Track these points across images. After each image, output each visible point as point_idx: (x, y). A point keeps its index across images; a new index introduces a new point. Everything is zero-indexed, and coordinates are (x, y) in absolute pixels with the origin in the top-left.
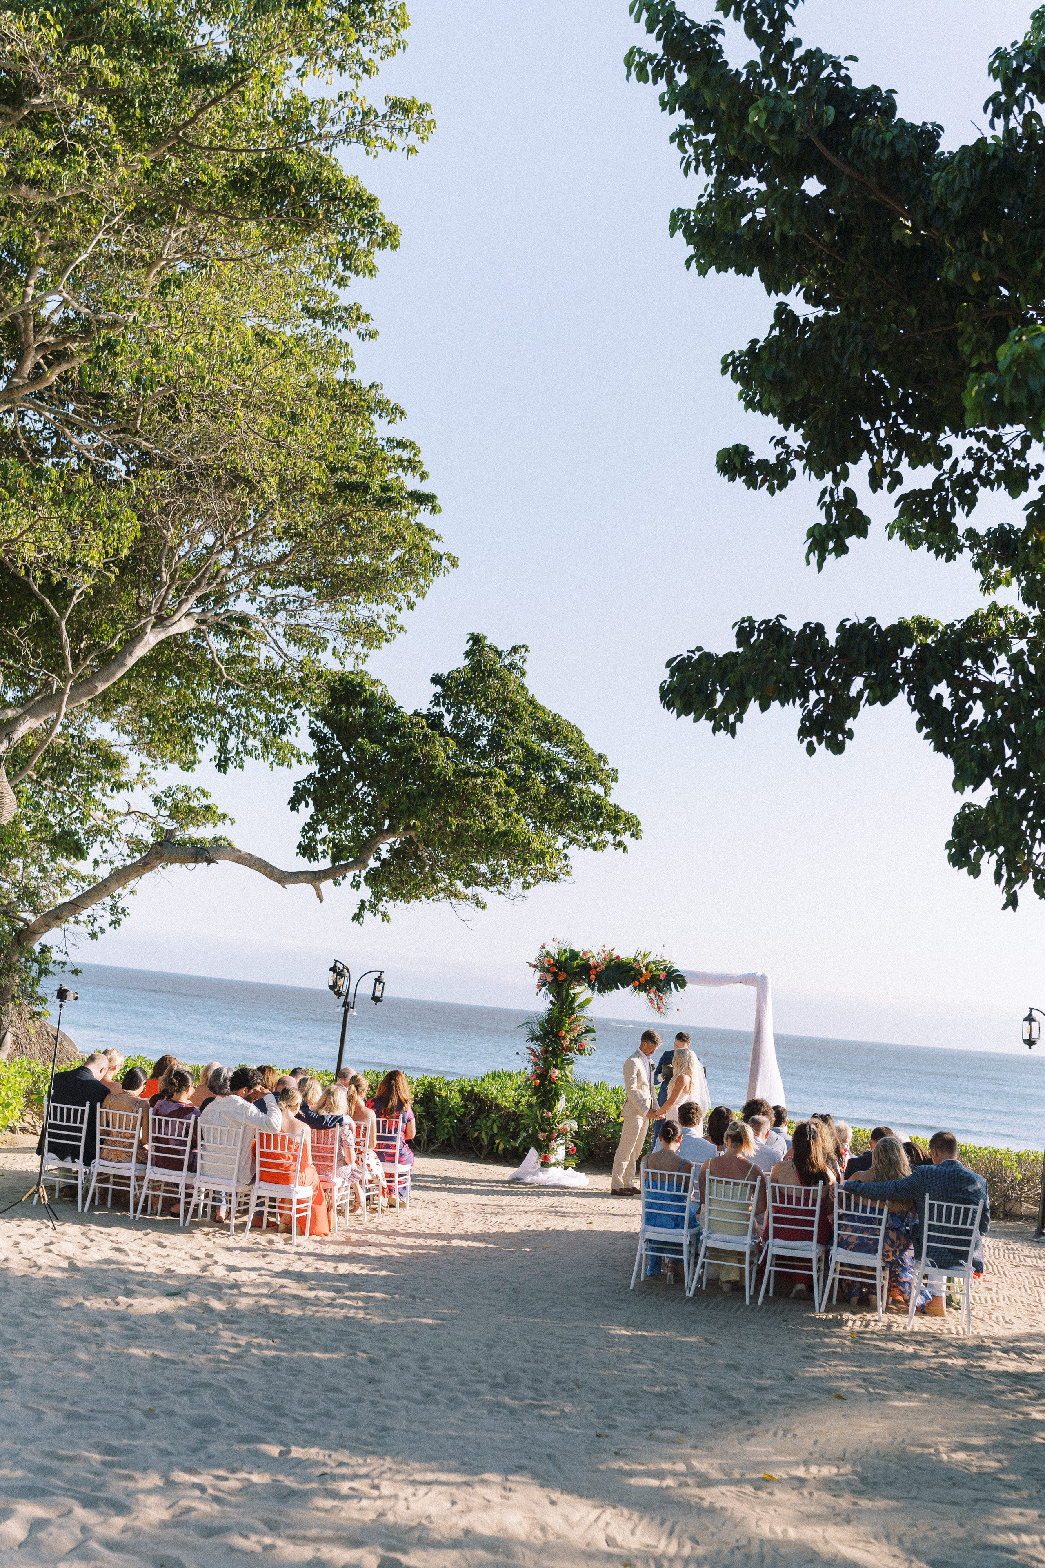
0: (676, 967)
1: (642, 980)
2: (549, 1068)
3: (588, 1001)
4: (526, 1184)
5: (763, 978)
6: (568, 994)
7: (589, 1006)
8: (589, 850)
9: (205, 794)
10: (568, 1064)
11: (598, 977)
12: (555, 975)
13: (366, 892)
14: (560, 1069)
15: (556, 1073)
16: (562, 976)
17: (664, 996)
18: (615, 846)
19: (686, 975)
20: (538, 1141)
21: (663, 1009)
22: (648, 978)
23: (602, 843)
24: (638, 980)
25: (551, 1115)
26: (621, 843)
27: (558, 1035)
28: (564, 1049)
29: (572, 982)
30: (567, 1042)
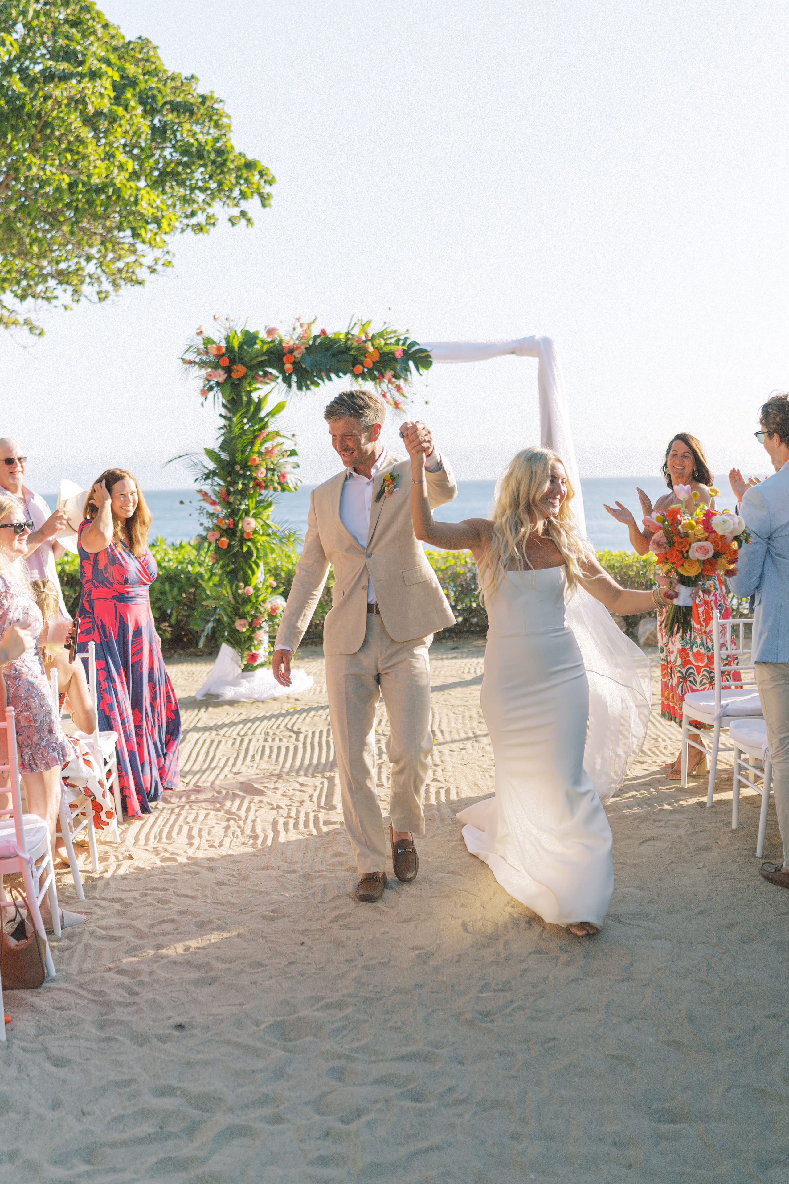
0: (412, 338)
1: (369, 362)
2: (239, 517)
3: (280, 407)
4: (232, 703)
5: (547, 342)
6: (250, 399)
7: (284, 415)
8: (190, 234)
10: (266, 508)
11: (296, 365)
12: (228, 370)
14: (256, 516)
15: (251, 524)
16: (239, 370)
17: (401, 382)
18: (232, 221)
19: (428, 349)
20: (235, 632)
21: (402, 406)
22: (376, 357)
23: (211, 220)
24: (362, 364)
25: (251, 590)
26: (243, 214)
27: (245, 466)
28: (258, 485)
29: (255, 378)
30: (261, 474)
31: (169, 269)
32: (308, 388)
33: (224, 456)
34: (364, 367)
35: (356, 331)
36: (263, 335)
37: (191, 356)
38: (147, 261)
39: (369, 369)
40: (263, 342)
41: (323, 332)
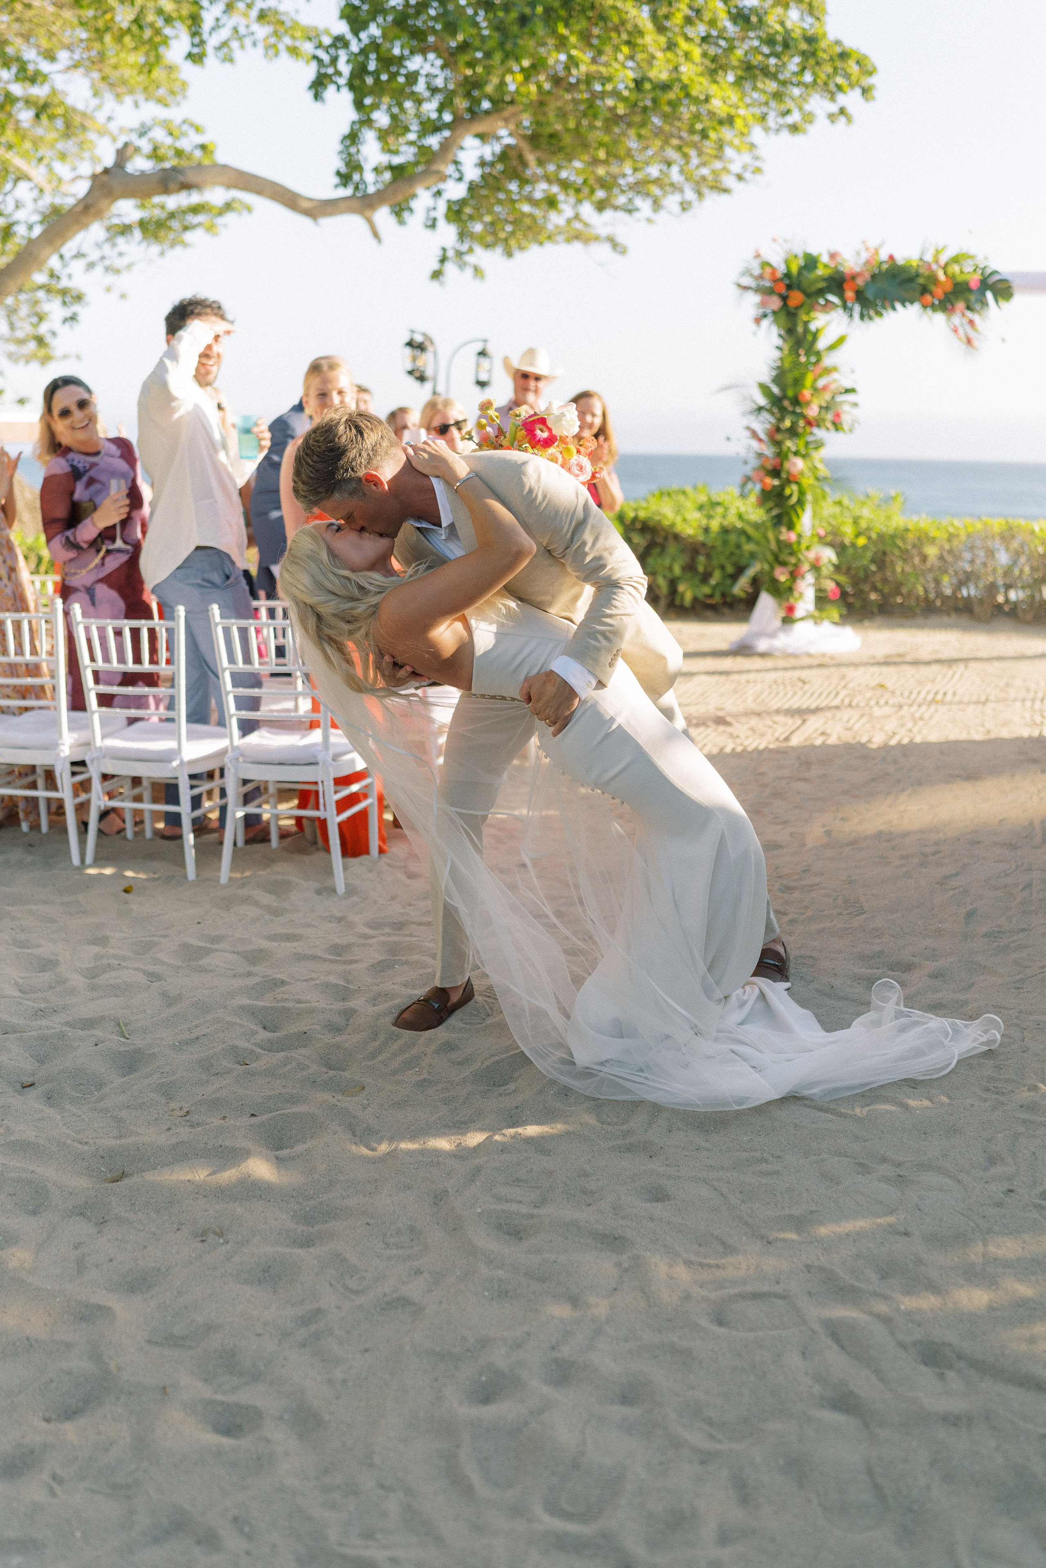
1: (939, 292)
2: (786, 457)
3: (841, 340)
4: (763, 655)
6: (806, 330)
7: (845, 348)
8: (785, 134)
9: (198, 129)
10: (816, 448)
11: (859, 294)
12: (784, 299)
13: (447, 234)
14: (804, 456)
15: (798, 465)
16: (796, 297)
17: (976, 318)
18: (832, 117)
19: (1009, 278)
20: (774, 582)
21: (975, 343)
22: (949, 287)
23: (809, 118)
24: (931, 293)
25: (793, 537)
26: (842, 111)
27: (796, 401)
28: (809, 423)
29: (812, 308)
30: (812, 411)
31: (758, 177)
32: (871, 318)
33: (776, 390)
34: (933, 297)
35: (929, 258)
36: (825, 259)
37: (747, 281)
38: (735, 168)
39: (940, 301)
40: (826, 266)
41: (891, 257)
